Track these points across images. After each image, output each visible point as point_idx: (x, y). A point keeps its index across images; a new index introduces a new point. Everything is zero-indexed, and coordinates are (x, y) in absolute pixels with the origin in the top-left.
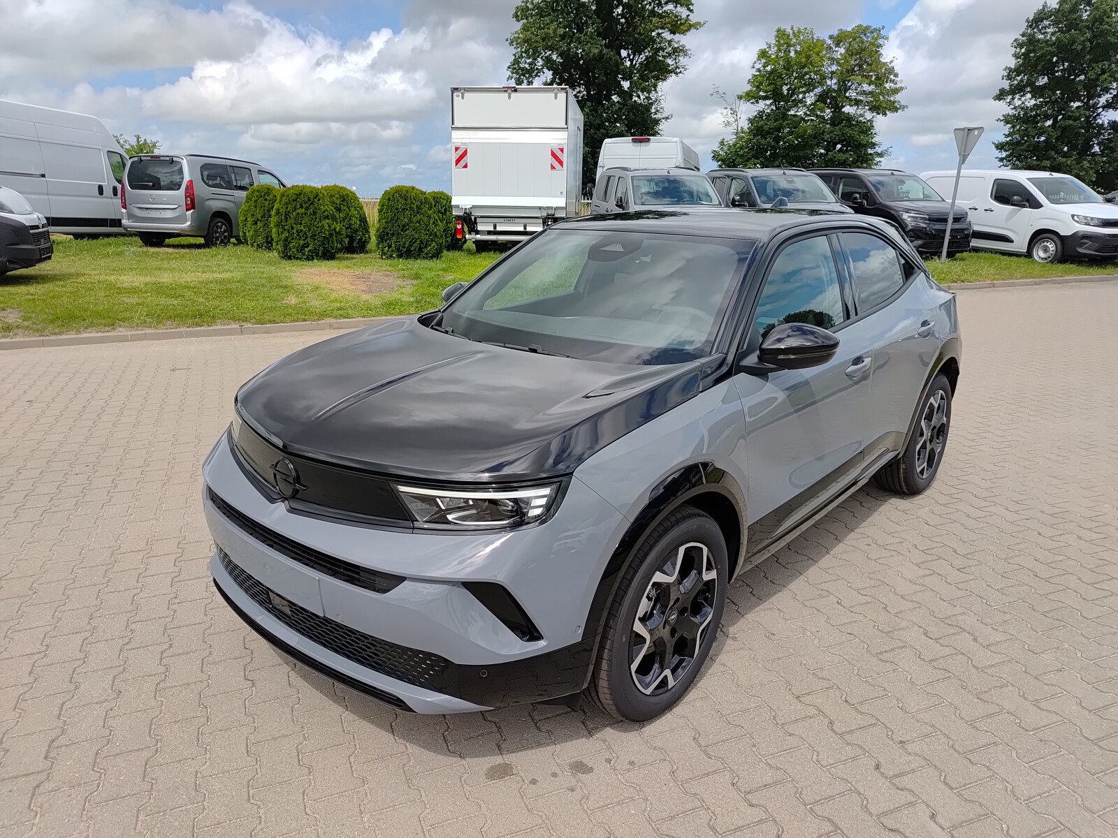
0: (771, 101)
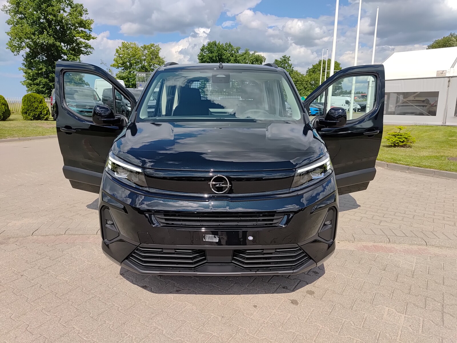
0: (124, 68)
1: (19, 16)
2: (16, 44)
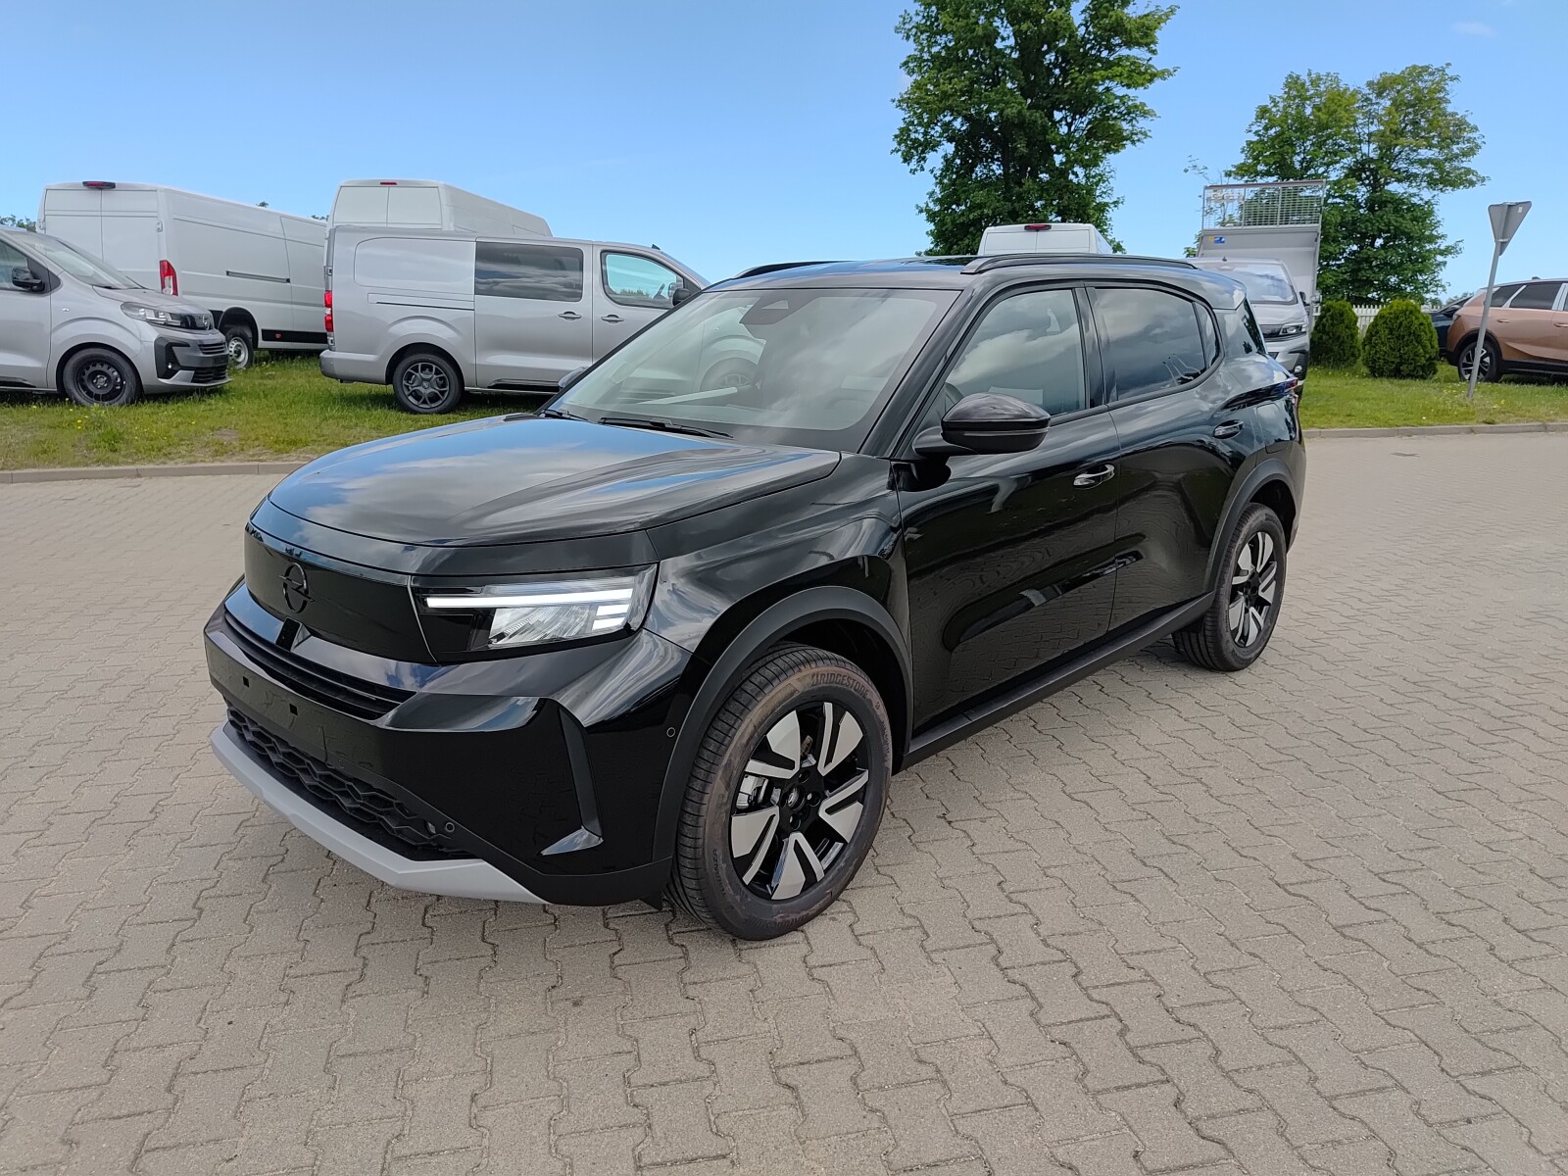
0: (1275, 178)
1: (942, 40)
2: (917, 135)
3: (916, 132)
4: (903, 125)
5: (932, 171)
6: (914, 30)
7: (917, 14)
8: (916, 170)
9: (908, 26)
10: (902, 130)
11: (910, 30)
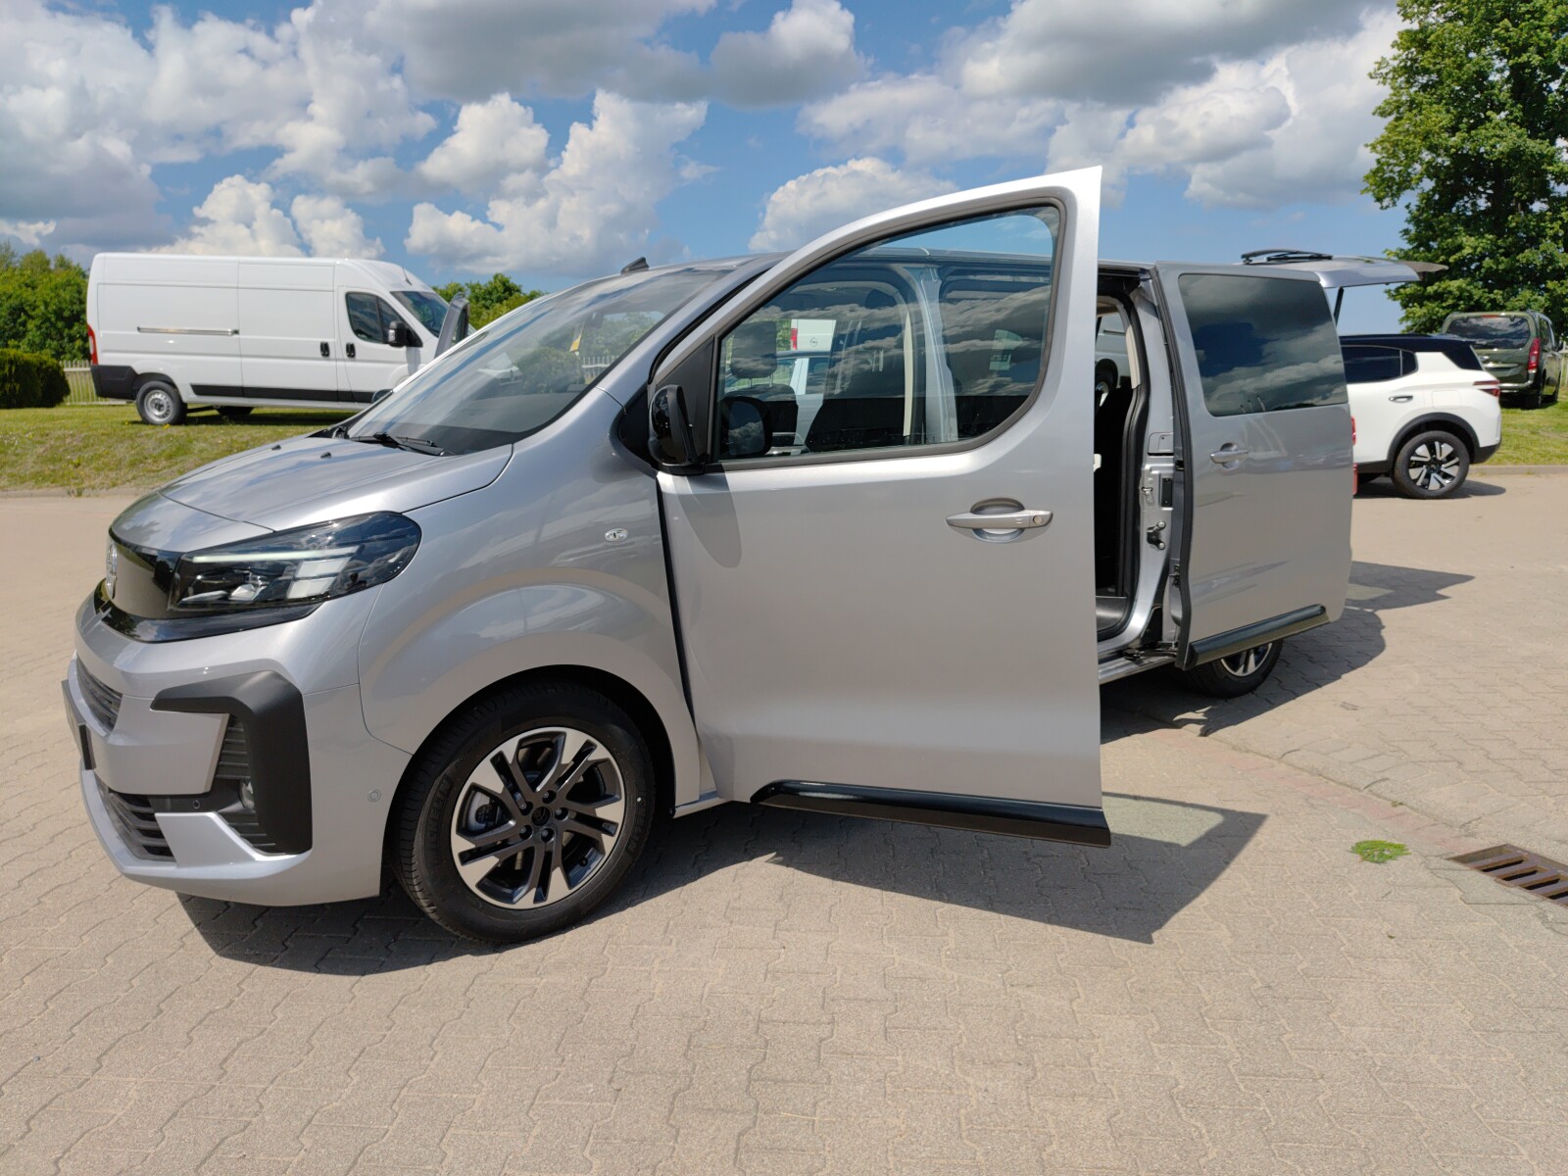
1: (1423, 79)
2: (1391, 174)
3: (1391, 171)
4: (1375, 166)
5: (1408, 207)
6: (1390, 75)
7: (1395, 59)
8: (1387, 207)
9: (1384, 71)
10: (1375, 173)
11: (1387, 74)
